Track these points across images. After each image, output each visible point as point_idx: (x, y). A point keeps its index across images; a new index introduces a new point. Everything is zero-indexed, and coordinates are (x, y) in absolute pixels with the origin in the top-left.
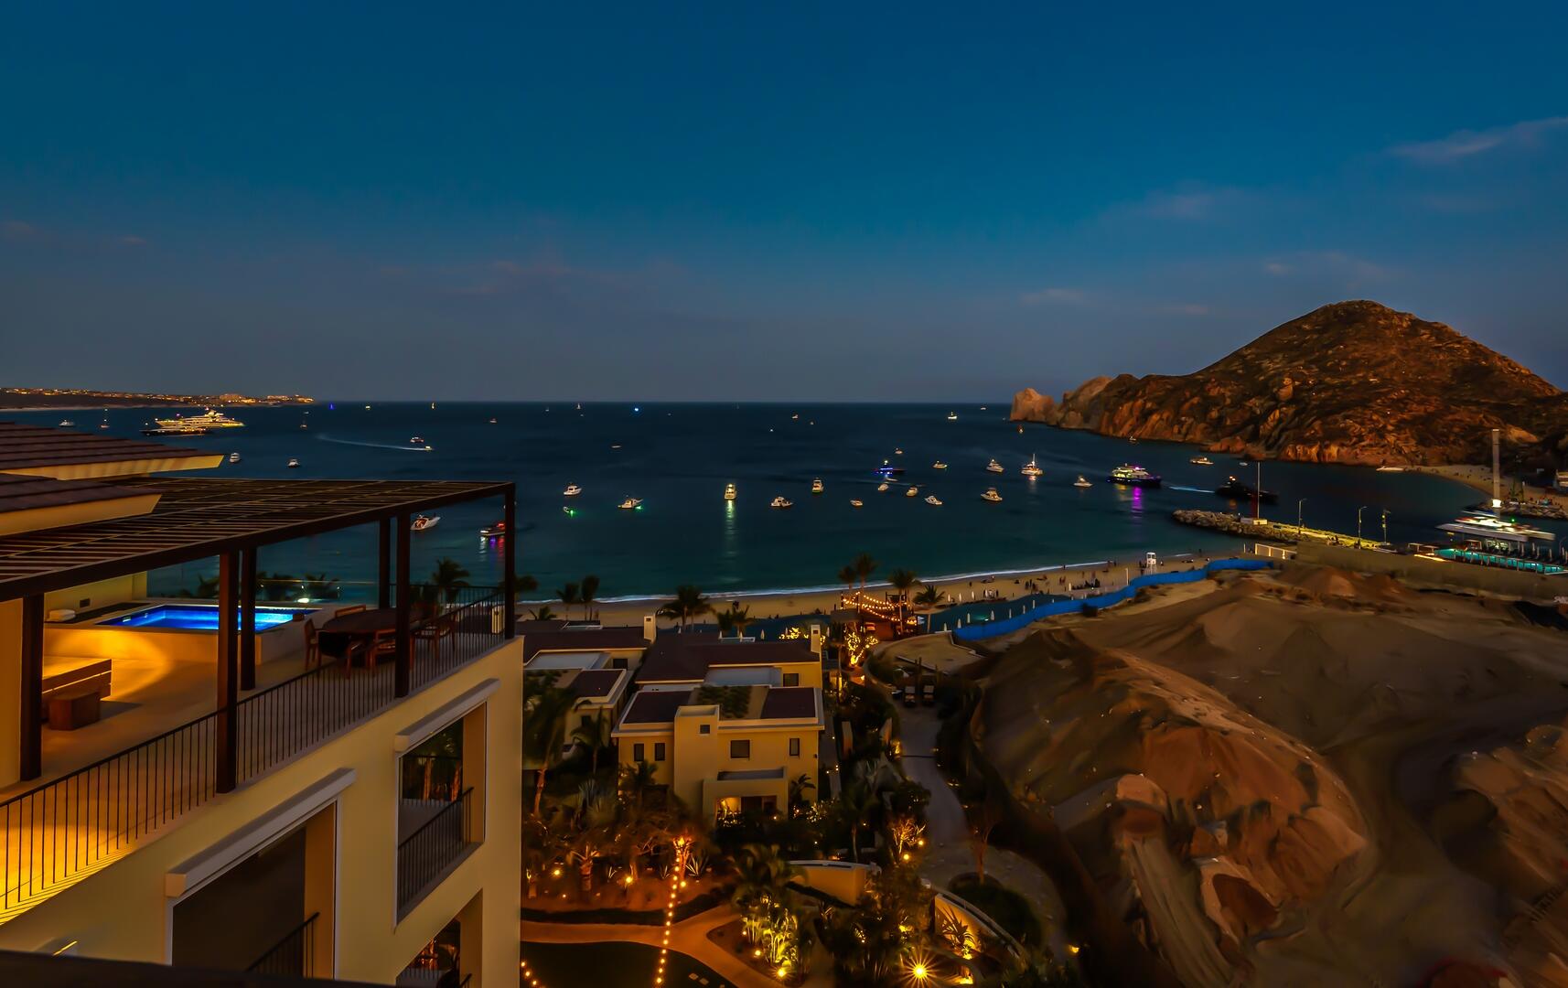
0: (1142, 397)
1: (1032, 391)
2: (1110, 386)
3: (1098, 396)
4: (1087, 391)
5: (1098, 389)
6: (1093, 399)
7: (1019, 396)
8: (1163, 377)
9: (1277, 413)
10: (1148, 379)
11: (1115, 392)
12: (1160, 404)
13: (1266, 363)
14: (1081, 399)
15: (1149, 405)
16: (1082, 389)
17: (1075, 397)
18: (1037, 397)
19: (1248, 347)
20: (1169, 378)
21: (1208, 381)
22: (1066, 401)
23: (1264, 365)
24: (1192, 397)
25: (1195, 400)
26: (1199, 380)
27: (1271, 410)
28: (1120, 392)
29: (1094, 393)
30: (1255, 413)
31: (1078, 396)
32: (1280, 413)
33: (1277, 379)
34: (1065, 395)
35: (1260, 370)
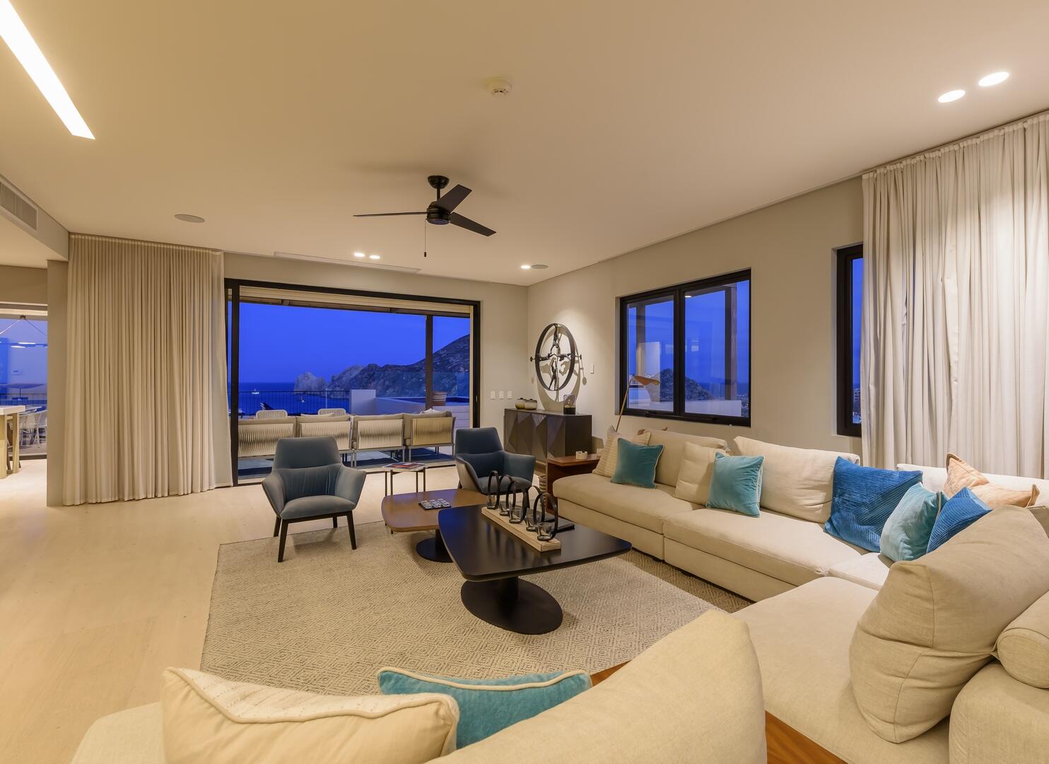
0: (382, 378)
1: (309, 374)
2: (363, 371)
3: (356, 377)
4: (348, 374)
5: (355, 373)
6: (352, 379)
7: (300, 377)
8: (396, 366)
9: (456, 387)
10: (387, 367)
11: (366, 374)
12: (394, 382)
13: (452, 359)
14: (344, 379)
15: (387, 383)
16: (344, 373)
17: (340, 378)
18: (313, 378)
19: (443, 350)
20: (399, 366)
21: (421, 368)
22: (333, 381)
23: (450, 361)
24: (412, 378)
25: (414, 380)
26: (415, 368)
27: (454, 385)
28: (369, 375)
29: (352, 377)
30: (445, 387)
31: (342, 377)
32: (458, 386)
33: (456, 368)
34: (333, 377)
35: (449, 363)
